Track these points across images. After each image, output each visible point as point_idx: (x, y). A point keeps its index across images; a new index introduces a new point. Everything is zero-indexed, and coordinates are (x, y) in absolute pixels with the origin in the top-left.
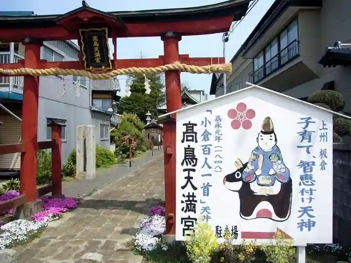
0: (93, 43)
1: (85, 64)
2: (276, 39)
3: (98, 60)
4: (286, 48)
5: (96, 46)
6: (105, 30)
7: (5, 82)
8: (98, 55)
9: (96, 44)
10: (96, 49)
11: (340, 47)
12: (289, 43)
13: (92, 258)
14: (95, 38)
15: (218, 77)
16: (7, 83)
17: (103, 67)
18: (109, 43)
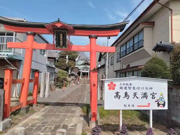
0: (60, 37)
1: (55, 46)
2: (133, 39)
3: (61, 44)
4: (137, 43)
5: (61, 38)
6: (66, 32)
7: (10, 50)
8: (62, 42)
9: (61, 37)
10: (61, 40)
11: (163, 44)
12: (139, 41)
13: (62, 131)
14: (61, 35)
15: (102, 54)
16: (11, 51)
17: (64, 48)
18: (67, 37)
